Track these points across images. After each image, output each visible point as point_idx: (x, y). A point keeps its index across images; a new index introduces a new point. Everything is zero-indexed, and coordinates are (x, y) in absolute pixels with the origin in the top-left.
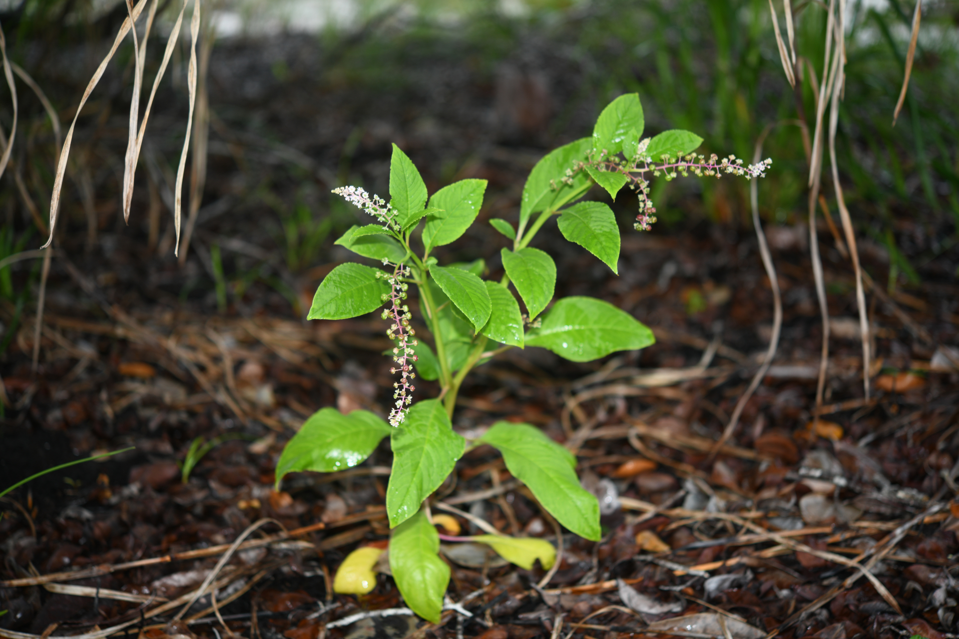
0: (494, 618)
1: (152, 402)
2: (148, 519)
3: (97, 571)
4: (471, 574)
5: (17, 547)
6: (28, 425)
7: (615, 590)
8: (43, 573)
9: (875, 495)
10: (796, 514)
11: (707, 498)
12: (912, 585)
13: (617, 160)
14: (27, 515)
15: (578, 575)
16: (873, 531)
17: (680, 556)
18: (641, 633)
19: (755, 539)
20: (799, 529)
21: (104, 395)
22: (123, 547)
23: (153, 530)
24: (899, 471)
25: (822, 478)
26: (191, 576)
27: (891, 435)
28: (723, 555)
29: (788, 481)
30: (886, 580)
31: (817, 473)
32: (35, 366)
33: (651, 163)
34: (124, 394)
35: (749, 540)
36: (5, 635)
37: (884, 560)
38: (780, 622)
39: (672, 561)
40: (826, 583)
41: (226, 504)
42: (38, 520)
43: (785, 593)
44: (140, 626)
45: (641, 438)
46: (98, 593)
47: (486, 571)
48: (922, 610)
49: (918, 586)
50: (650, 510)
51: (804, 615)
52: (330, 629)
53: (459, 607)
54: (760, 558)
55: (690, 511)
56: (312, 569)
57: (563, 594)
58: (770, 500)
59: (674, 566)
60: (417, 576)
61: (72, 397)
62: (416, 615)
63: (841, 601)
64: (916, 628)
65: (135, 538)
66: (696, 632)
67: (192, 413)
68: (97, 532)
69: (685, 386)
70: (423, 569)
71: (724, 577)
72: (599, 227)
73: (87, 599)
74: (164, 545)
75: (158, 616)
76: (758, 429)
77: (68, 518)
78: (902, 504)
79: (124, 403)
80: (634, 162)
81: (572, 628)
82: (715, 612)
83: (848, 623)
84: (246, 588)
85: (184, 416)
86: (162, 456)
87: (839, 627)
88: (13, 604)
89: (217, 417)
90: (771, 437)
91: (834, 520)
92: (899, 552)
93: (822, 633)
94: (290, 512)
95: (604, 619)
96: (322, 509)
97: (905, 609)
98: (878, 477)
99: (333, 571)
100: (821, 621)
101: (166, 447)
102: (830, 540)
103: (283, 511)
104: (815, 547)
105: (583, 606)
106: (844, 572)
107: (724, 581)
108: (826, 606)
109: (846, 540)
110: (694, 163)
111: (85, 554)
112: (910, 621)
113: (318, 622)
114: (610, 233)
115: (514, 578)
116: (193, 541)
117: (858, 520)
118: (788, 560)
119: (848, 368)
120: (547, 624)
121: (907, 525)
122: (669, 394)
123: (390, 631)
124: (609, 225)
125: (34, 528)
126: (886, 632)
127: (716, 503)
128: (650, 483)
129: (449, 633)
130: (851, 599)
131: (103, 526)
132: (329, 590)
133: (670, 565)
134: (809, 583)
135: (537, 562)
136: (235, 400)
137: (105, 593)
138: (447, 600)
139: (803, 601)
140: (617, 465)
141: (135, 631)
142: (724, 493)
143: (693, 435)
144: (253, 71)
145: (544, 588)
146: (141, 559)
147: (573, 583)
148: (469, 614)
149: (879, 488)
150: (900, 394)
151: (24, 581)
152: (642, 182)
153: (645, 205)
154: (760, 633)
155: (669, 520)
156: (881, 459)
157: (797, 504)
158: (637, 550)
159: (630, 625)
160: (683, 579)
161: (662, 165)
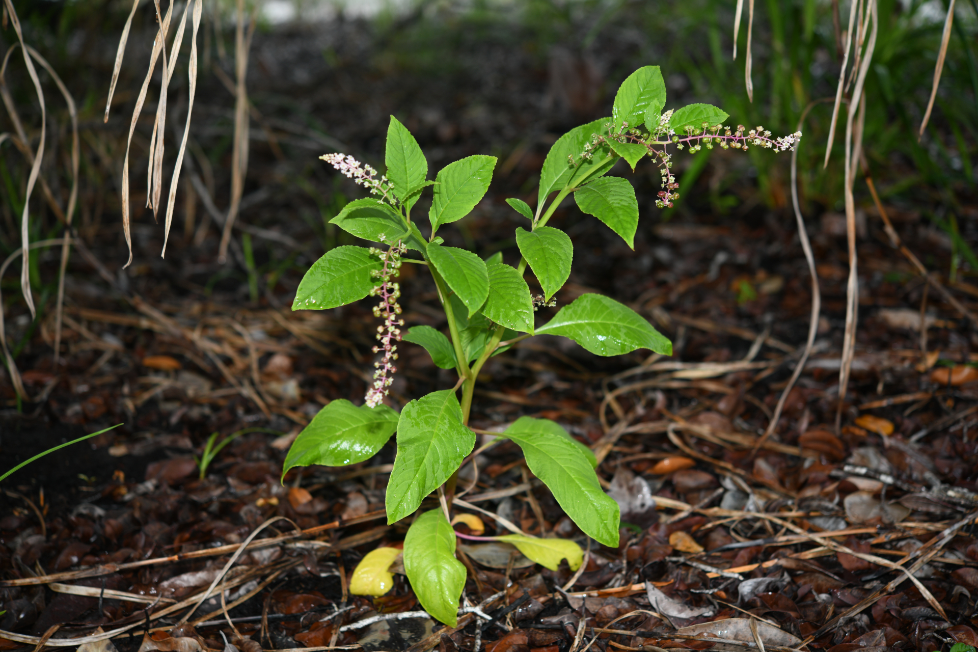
0: (515, 622)
1: (174, 396)
2: (162, 517)
3: (103, 570)
4: (494, 576)
5: (24, 545)
6: (46, 419)
7: (643, 593)
8: (48, 573)
9: (924, 493)
10: (839, 513)
11: (747, 496)
12: (959, 589)
13: (638, 132)
14: (38, 513)
15: (606, 577)
16: (921, 532)
17: (715, 558)
18: (669, 638)
19: (795, 539)
20: (842, 530)
21: (126, 389)
22: (134, 546)
23: (167, 528)
24: (951, 470)
25: (866, 476)
26: (201, 575)
27: (945, 430)
28: (760, 556)
29: (833, 479)
30: (931, 584)
31: (863, 471)
32: (57, 358)
33: (674, 135)
34: (146, 387)
35: (788, 541)
36: (5, 637)
37: (930, 563)
38: (816, 627)
39: (706, 563)
40: (867, 586)
41: (243, 501)
42: (49, 517)
43: (824, 596)
44: (146, 627)
45: (678, 433)
46: (102, 593)
47: (509, 572)
48: (969, 617)
49: (966, 591)
50: (686, 509)
51: (841, 620)
52: (343, 632)
53: (478, 610)
54: (798, 560)
55: (727, 511)
56: (329, 569)
57: (589, 596)
58: (812, 498)
59: (708, 568)
60: (433, 576)
61: (93, 390)
62: (432, 618)
63: (883, 606)
64: (961, 635)
65: (147, 536)
66: (727, 638)
67: (215, 407)
68: (108, 529)
69: (730, 378)
70: (438, 570)
71: (760, 579)
72: (617, 201)
73: (91, 599)
74: (176, 544)
75: (164, 617)
76: (804, 424)
77: (80, 515)
78: (952, 503)
79: (146, 396)
80: (656, 134)
81: (596, 633)
82: (748, 617)
83: (889, 629)
84: (259, 589)
85: (207, 411)
86: (182, 451)
87: (879, 633)
88: (16, 604)
89: (240, 411)
90: (817, 433)
91: (880, 520)
92: (947, 554)
93: (860, 641)
94: (309, 509)
95: (631, 624)
96: (344, 507)
97: (951, 615)
98: (928, 475)
99: (349, 572)
100: (861, 627)
101: (186, 443)
102: (874, 541)
103: (300, 509)
104: (858, 549)
105: (609, 610)
106: (887, 575)
107: (759, 584)
108: (867, 612)
109: (891, 542)
110: (719, 135)
111: (94, 553)
112: (955, 628)
113: (331, 625)
114: (628, 207)
115: (538, 579)
116: (206, 539)
117: (904, 520)
118: (829, 562)
119: (904, 359)
120: (570, 628)
121: (957, 526)
122: (712, 387)
123: (405, 635)
124: (628, 199)
125: (44, 525)
126: (929, 639)
127: (755, 502)
128: (688, 481)
129: (468, 637)
130: (893, 604)
131: (113, 525)
132: (344, 592)
133: (703, 567)
134: (850, 586)
135: (564, 563)
136: (259, 394)
137: (109, 593)
138: (466, 603)
139: (842, 605)
140: (655, 462)
141: (141, 633)
142: (764, 491)
143: (735, 430)
144: (304, 57)
145: (569, 591)
146: (150, 558)
147: (601, 585)
148: (489, 618)
149: (929, 487)
150: (957, 387)
151: (27, 581)
152: (664, 156)
153: (668, 179)
154: (794, 639)
155: (706, 519)
156: (933, 456)
157: (841, 504)
158: (669, 551)
159: (658, 630)
160: (716, 582)
161: (687, 137)
